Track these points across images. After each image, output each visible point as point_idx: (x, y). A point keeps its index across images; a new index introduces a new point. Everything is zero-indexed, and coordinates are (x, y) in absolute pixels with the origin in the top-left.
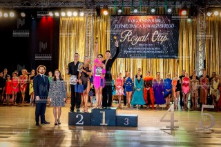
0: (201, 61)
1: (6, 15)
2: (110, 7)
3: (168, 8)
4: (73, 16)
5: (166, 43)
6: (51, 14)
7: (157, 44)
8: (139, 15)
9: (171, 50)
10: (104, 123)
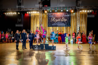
0: (78, 27)
1: (13, 13)
2: (47, 10)
3: (67, 9)
4: (35, 13)
5: (66, 21)
6: (28, 13)
7: (63, 22)
8: (57, 12)
9: (68, 24)
10: (44, 49)
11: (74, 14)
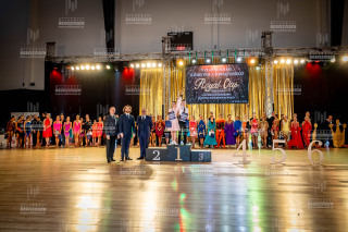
0: (270, 105)
1: (93, 68)
2: (185, 58)
3: (238, 57)
4: (152, 67)
6: (132, 66)
8: (211, 64)
9: (242, 96)
10: (179, 158)
11: (258, 68)
